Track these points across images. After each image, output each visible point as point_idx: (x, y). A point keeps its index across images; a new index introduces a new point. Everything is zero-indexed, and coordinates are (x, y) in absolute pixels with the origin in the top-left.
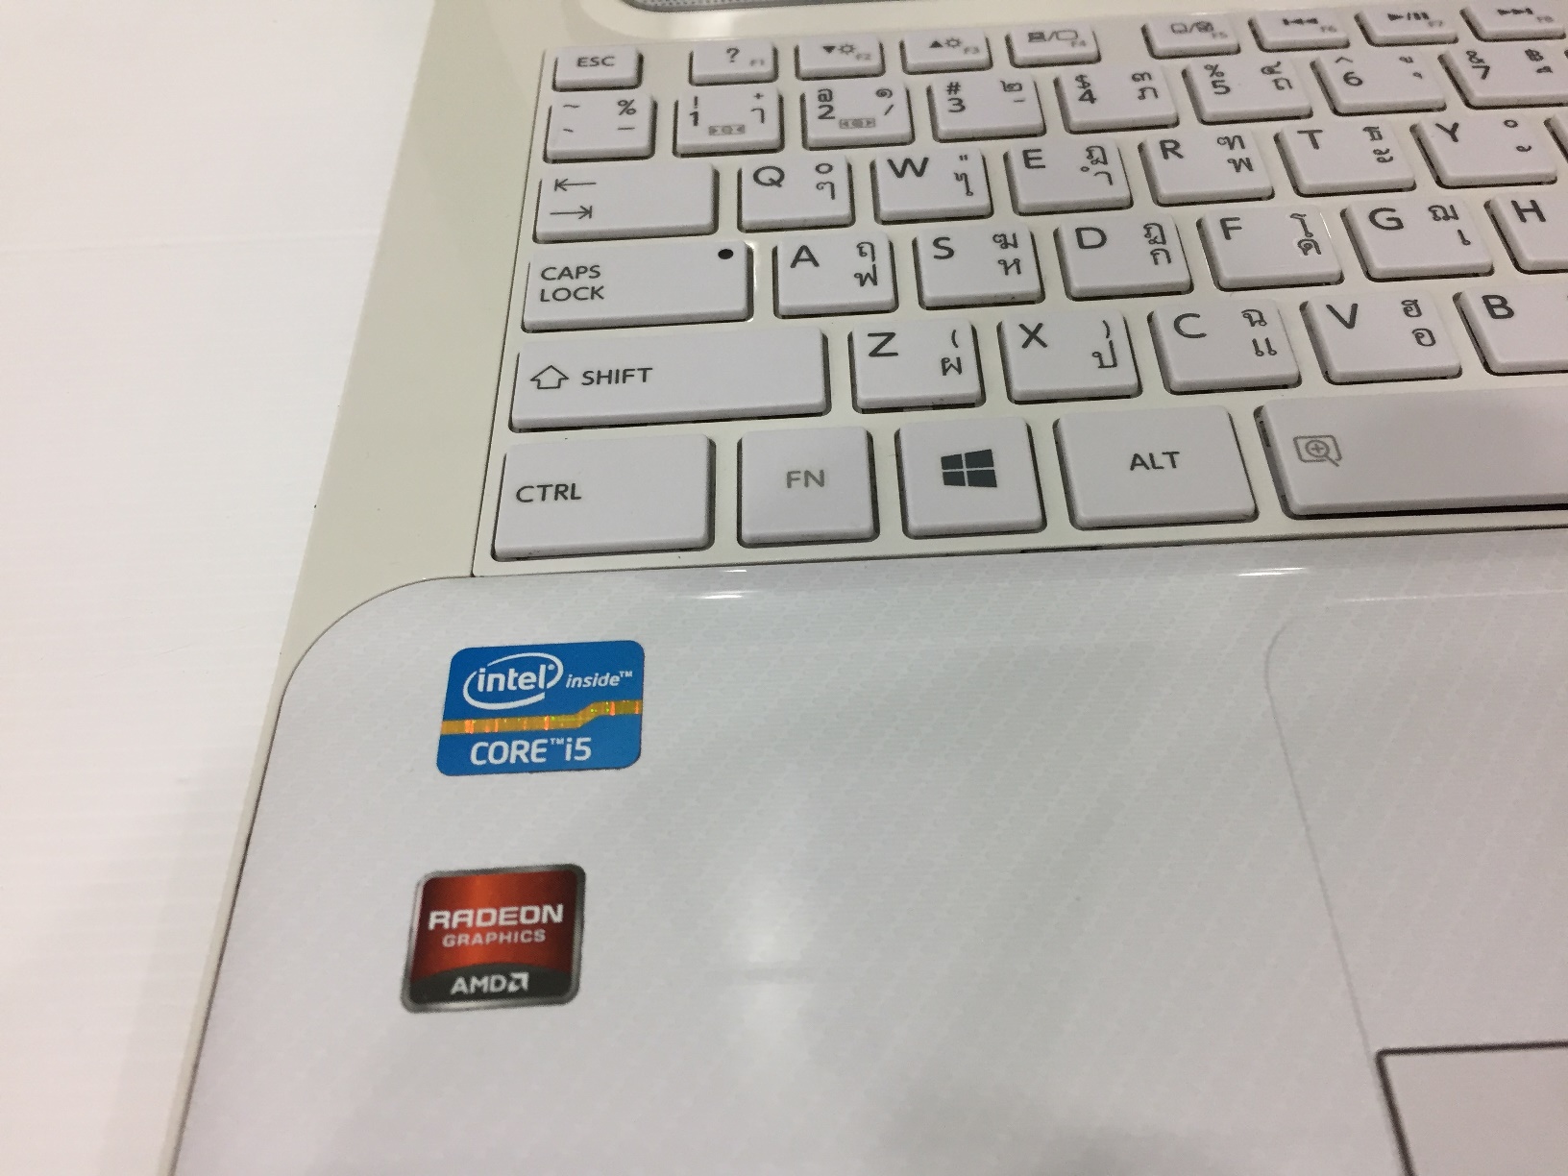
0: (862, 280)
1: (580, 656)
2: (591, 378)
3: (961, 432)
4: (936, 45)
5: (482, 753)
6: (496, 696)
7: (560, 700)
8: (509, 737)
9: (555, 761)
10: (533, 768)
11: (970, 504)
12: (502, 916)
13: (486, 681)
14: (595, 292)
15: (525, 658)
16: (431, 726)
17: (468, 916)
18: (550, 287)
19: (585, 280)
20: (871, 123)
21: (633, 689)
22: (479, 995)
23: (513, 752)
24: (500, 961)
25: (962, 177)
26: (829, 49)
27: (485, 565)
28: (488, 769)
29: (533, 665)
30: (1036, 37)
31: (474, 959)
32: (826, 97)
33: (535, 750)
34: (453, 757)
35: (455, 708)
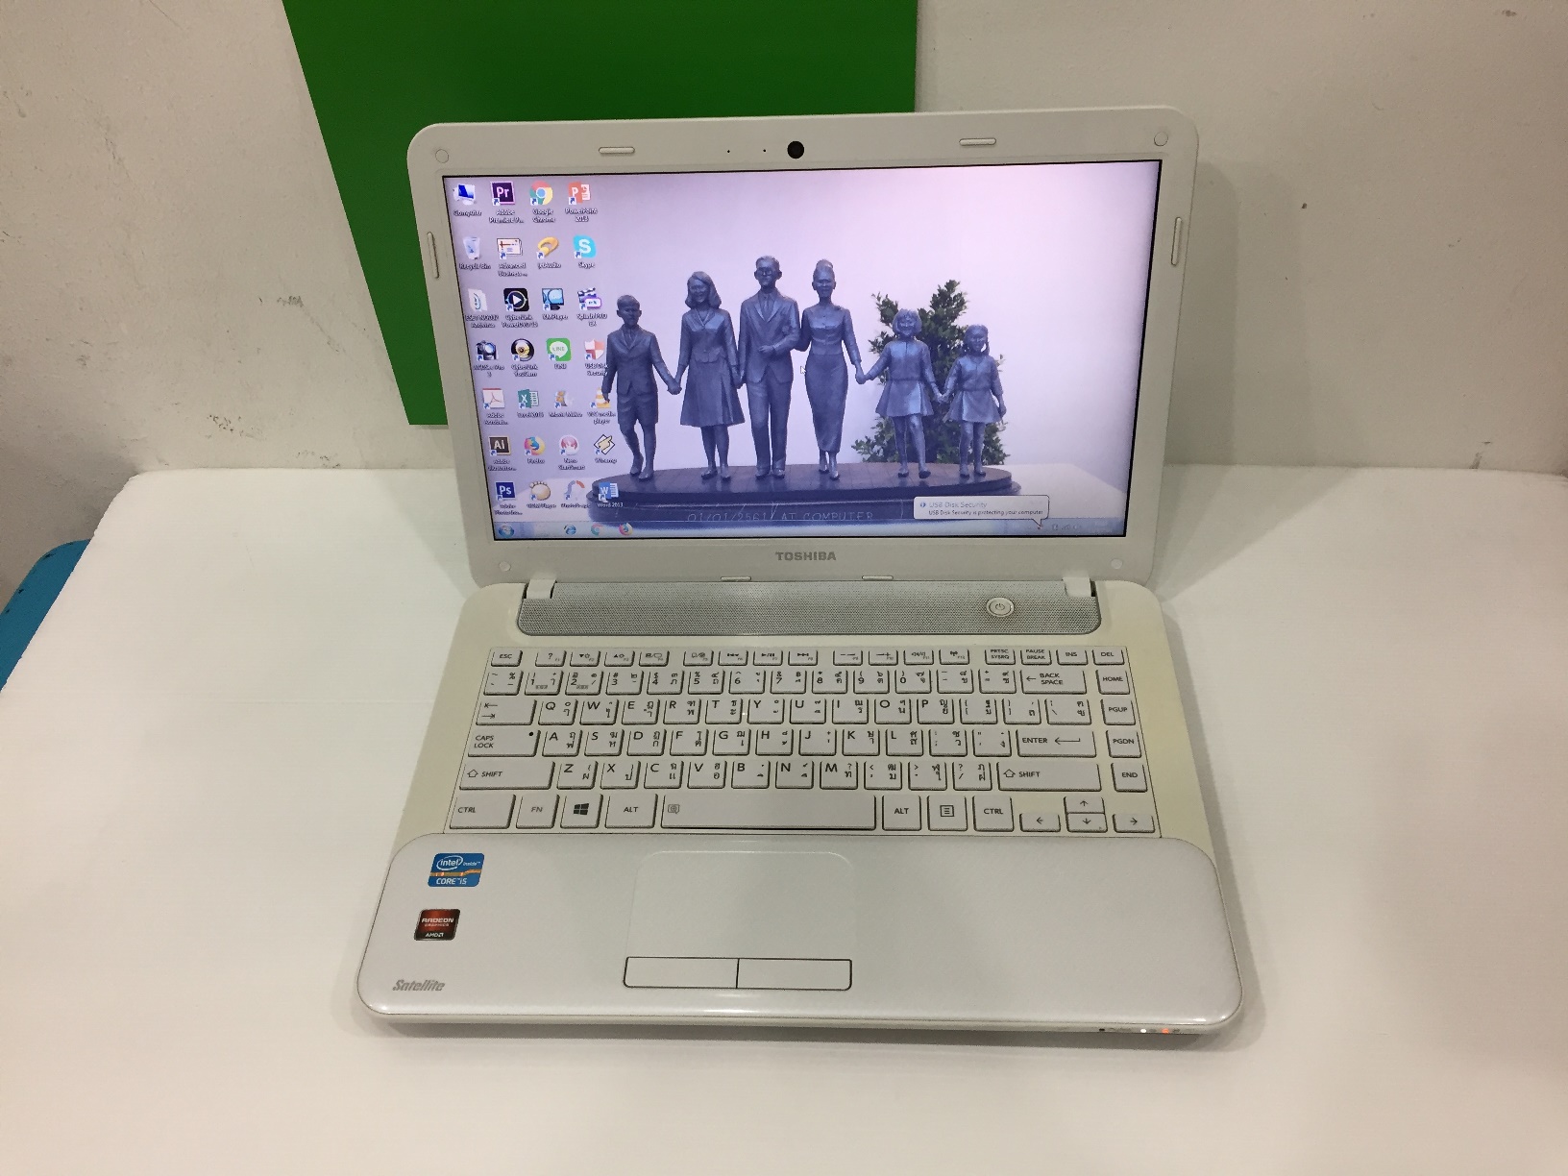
0: (569, 745)
1: (468, 857)
2: (485, 774)
3: (581, 797)
4: (616, 656)
5: (440, 881)
6: (445, 867)
7: (461, 868)
8: (447, 877)
9: (457, 884)
10: (452, 886)
11: (581, 820)
12: (439, 920)
13: (443, 863)
14: (491, 745)
15: (453, 857)
16: (428, 874)
17: (432, 920)
18: (478, 743)
19: (488, 741)
20: (587, 687)
21: (480, 867)
22: (431, 937)
23: (447, 881)
24: (438, 930)
25: (608, 710)
26: (581, 656)
27: (448, 830)
28: (441, 885)
29: (455, 859)
30: (648, 655)
31: (430, 930)
32: (575, 675)
33: (452, 881)
34: (432, 882)
35: (434, 870)
